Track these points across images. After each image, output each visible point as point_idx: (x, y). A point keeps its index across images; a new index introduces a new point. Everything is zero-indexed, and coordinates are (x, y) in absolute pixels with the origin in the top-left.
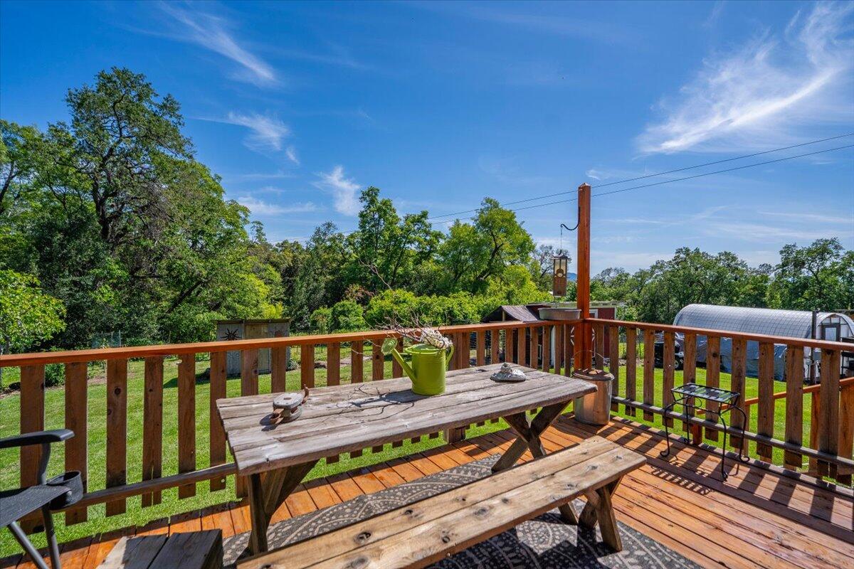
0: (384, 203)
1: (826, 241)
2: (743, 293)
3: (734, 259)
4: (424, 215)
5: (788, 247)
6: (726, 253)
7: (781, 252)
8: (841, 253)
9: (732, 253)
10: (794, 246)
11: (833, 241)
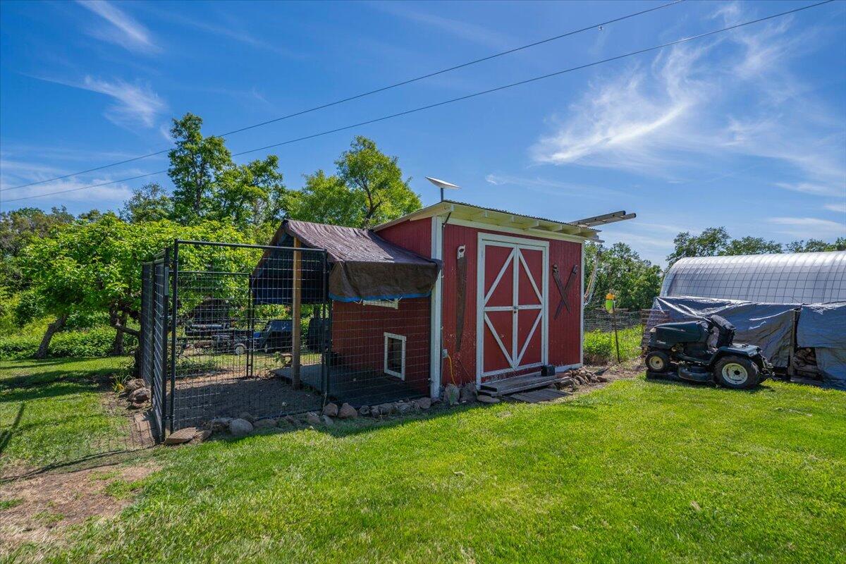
0: (211, 141)
1: (715, 230)
2: (637, 285)
3: (628, 250)
4: (272, 162)
5: (682, 235)
6: (620, 244)
7: (676, 241)
8: (729, 242)
9: (626, 244)
10: (687, 234)
11: (720, 231)
